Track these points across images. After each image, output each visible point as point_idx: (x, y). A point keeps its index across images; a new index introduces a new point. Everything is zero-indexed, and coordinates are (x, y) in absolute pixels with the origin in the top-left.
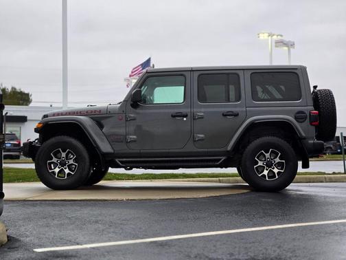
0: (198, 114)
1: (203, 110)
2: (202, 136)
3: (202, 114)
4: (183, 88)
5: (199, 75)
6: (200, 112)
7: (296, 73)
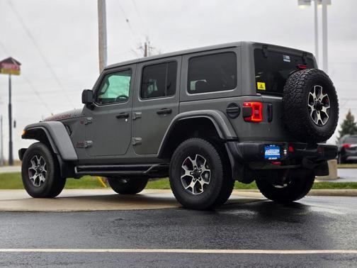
0: (137, 113)
1: (141, 108)
2: (139, 139)
3: (140, 113)
4: (130, 78)
5: (144, 68)
6: (139, 111)
7: (234, 52)
